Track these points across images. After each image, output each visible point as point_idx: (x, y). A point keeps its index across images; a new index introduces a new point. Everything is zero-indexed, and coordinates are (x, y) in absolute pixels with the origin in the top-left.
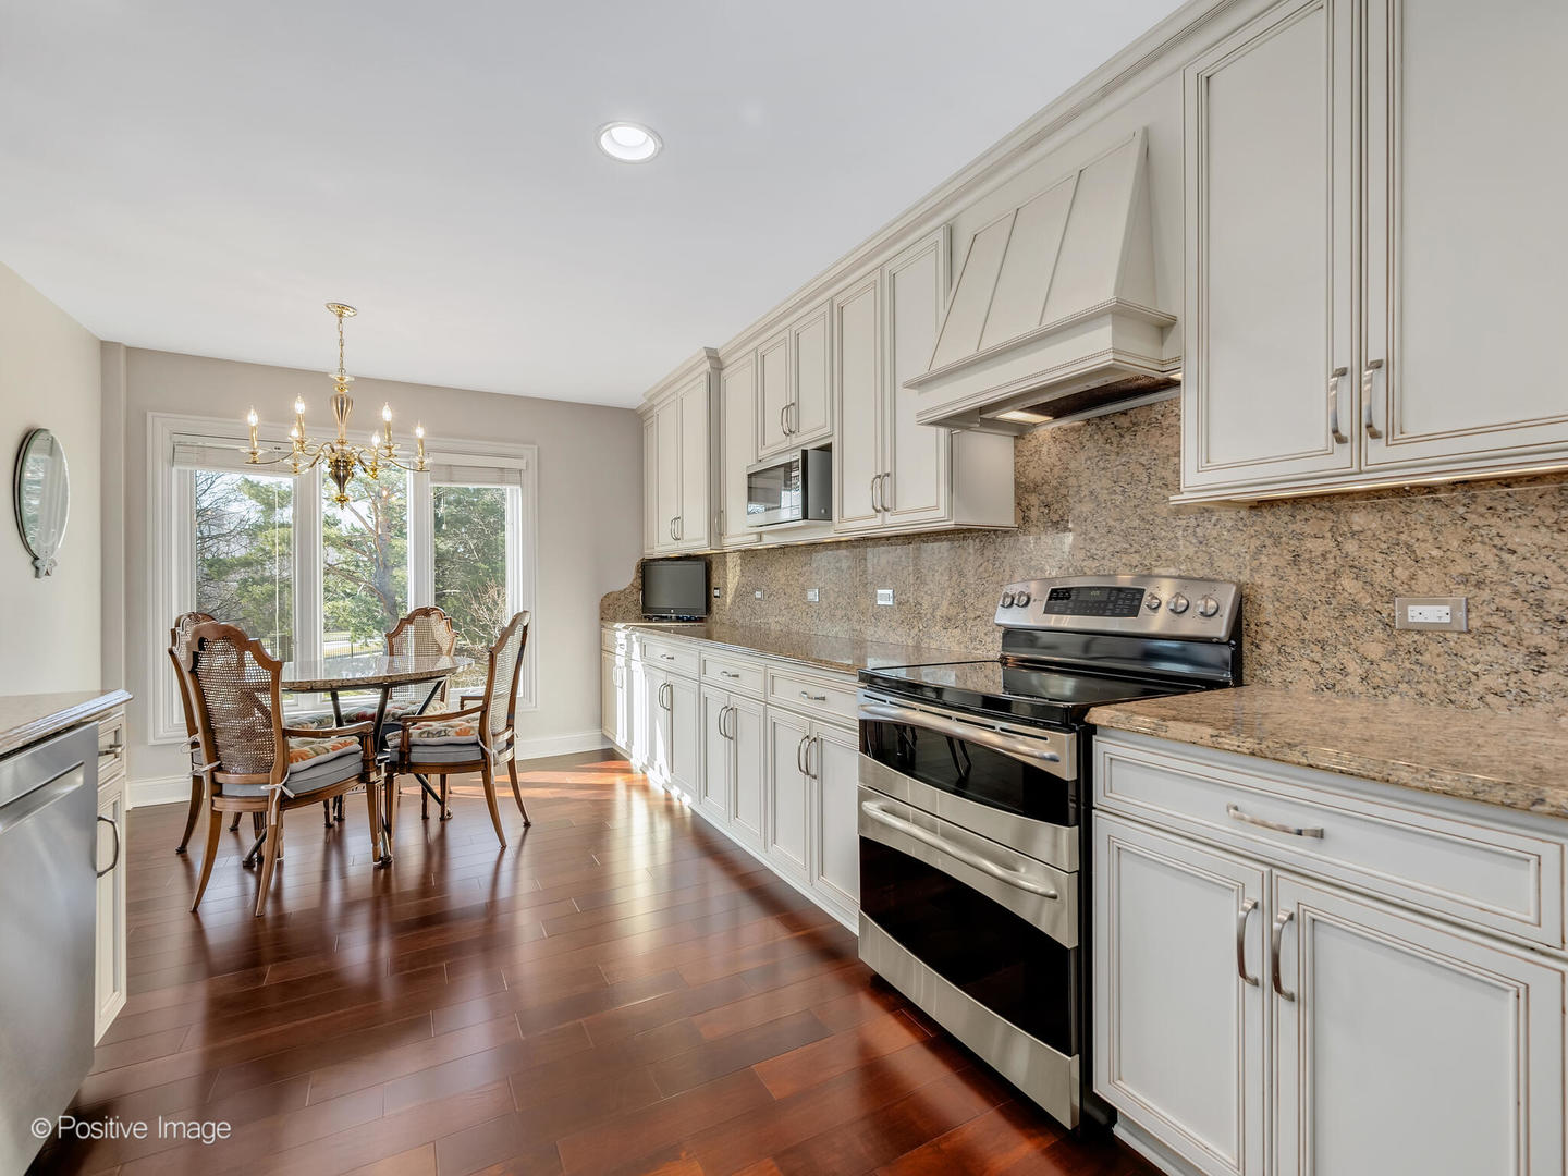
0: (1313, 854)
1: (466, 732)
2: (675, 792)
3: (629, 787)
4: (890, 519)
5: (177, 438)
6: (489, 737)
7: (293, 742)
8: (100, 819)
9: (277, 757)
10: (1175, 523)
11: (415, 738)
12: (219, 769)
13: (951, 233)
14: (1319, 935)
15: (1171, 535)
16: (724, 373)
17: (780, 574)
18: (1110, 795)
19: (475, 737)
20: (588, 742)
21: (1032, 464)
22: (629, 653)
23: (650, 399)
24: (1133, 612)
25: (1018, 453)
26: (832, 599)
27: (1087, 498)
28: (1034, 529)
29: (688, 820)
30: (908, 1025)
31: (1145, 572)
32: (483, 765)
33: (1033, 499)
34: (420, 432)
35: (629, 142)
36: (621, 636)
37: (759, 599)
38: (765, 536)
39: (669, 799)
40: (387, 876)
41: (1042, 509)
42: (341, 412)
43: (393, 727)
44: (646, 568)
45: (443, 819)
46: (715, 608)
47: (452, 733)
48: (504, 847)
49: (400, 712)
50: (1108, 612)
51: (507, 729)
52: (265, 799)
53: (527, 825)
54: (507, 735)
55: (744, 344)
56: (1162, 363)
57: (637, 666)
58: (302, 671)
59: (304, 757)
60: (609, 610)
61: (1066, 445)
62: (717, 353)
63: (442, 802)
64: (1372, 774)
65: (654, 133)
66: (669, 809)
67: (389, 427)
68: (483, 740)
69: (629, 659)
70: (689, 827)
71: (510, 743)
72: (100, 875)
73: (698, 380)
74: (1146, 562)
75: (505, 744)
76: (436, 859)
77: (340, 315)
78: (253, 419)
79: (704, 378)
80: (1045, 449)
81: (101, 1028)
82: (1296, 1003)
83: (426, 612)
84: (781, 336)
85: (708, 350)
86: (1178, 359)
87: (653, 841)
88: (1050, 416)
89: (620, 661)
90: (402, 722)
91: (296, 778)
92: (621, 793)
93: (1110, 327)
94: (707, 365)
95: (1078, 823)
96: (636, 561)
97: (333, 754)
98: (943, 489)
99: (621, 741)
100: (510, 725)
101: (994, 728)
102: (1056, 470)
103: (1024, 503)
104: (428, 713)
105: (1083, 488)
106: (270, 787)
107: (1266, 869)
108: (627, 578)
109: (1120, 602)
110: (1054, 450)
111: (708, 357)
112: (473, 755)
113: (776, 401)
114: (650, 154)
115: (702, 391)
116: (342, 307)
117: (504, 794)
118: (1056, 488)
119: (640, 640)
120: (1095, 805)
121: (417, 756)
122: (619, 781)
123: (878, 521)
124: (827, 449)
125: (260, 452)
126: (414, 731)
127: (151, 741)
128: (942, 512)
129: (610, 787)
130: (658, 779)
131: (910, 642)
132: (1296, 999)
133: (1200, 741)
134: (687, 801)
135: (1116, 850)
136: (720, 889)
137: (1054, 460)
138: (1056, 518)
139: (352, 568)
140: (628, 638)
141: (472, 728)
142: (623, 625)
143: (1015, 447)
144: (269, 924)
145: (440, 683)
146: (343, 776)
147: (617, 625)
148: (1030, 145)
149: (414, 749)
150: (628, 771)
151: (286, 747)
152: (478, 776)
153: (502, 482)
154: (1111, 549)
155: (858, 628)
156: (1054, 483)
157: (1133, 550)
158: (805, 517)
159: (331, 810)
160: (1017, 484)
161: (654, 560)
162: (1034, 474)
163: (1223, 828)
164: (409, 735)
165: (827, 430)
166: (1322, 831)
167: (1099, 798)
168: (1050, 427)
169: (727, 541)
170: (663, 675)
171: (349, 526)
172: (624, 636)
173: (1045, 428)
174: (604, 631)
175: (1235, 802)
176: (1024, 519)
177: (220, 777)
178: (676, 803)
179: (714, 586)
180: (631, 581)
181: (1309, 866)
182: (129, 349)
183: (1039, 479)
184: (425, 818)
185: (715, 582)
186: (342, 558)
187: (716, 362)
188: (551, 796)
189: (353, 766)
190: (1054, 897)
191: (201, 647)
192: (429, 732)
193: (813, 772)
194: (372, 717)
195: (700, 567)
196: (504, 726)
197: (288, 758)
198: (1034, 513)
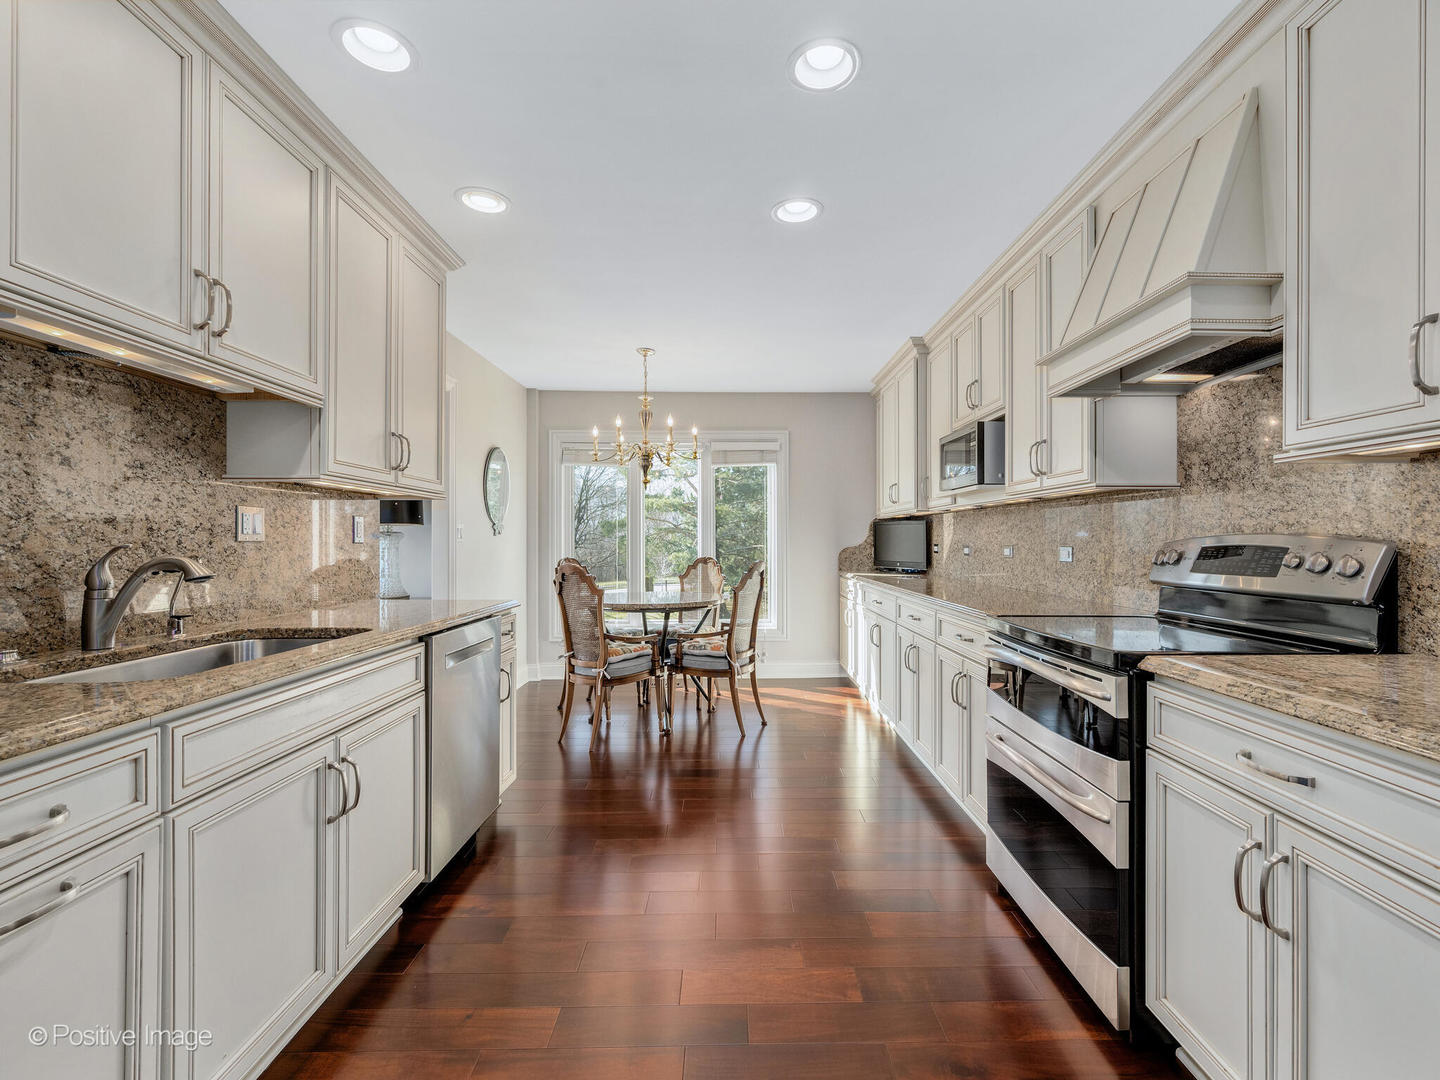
0: (1305, 802)
1: (717, 648)
2: (886, 718)
3: (855, 709)
4: (1048, 482)
5: (564, 445)
6: (734, 654)
7: (614, 645)
8: (502, 670)
9: (601, 652)
10: (1332, 479)
11: (685, 650)
12: (573, 656)
13: (1095, 213)
14: (1312, 881)
15: (1328, 491)
16: (930, 357)
17: (983, 532)
18: (1158, 736)
19: (723, 652)
20: (824, 669)
21: (1194, 423)
22: (855, 598)
23: (878, 383)
24: (1273, 572)
25: (1181, 412)
26: (1023, 555)
27: (1244, 456)
28: (1195, 488)
29: (894, 739)
30: (1015, 924)
31: (1302, 531)
32: (729, 673)
33: (1195, 458)
34: (695, 431)
35: (798, 211)
36: (850, 583)
37: (968, 555)
38: (959, 500)
39: (882, 722)
40: (669, 742)
41: (1203, 467)
42: (645, 422)
43: (672, 641)
44: (879, 528)
45: (709, 711)
46: (934, 563)
47: (709, 647)
48: (743, 736)
49: (683, 631)
50: (1250, 572)
51: (749, 649)
52: (595, 678)
53: (764, 724)
54: (750, 653)
55: (942, 331)
56: (1270, 322)
57: (860, 608)
58: (632, 599)
59: (617, 653)
60: (846, 562)
61: (1225, 402)
62: (923, 341)
63: (708, 699)
64: (1343, 727)
65: (812, 200)
66: (882, 730)
67: (671, 430)
68: (730, 655)
69: (855, 605)
70: (894, 747)
71: (752, 659)
72: (502, 701)
73: (909, 365)
74: (1303, 521)
75: (748, 660)
76: (706, 735)
77: (645, 356)
78: (595, 432)
79: (912, 363)
80: (1205, 407)
81: (503, 788)
82: (1291, 943)
83: (705, 561)
84: (969, 321)
85: (913, 339)
86: (1281, 318)
87: (869, 751)
88: (1211, 374)
89: (850, 604)
90: (679, 638)
91: (611, 667)
92: (850, 712)
93: (1190, 299)
94: (914, 352)
95: (1131, 759)
96: (870, 521)
97: (634, 654)
98: (1087, 454)
99: (850, 672)
100: (752, 646)
101: (1065, 668)
102: (1215, 428)
103: (1186, 462)
104: (699, 632)
105: (1241, 445)
106: (598, 670)
107: (1268, 812)
108: (861, 536)
109: (1263, 561)
110: (1214, 407)
111: (915, 345)
112: (722, 665)
113: (965, 380)
114: (813, 216)
115: (910, 376)
116: (646, 350)
117: (745, 698)
118: (1216, 446)
119: (862, 586)
120: (1148, 745)
121: (687, 662)
122: (849, 702)
123: (1036, 485)
124: (1001, 419)
125: (599, 454)
126: (686, 644)
127: (551, 640)
128: (1085, 476)
129: (842, 707)
130: (875, 707)
131: (1087, 598)
132: (1291, 938)
133: (1218, 690)
134: (893, 725)
135: (1162, 787)
136: (909, 797)
137: (1214, 417)
138: (1215, 476)
139: (691, 528)
140: (855, 585)
141: (723, 646)
142: (852, 575)
143: (1178, 406)
144: (602, 756)
145: (709, 611)
146: (639, 669)
147: (849, 575)
148: (1153, 124)
149: (685, 657)
150: (856, 696)
151: (606, 647)
152: (726, 680)
153: (762, 461)
154: (1268, 507)
155: (1044, 583)
156: (1213, 441)
157: (1289, 508)
158: (981, 481)
159: (641, 695)
160: (1180, 444)
161: (886, 520)
162: (1195, 432)
163: (1239, 772)
164: (682, 647)
165: (999, 404)
166: (1313, 780)
167: (1151, 740)
168: (1210, 385)
169: (932, 504)
170: (874, 616)
171: (689, 496)
172: (852, 583)
173: (1205, 386)
174: (841, 579)
175: (1249, 748)
176: (1186, 478)
177: (573, 661)
178: (887, 726)
179: (934, 542)
180: (865, 538)
181: (1302, 813)
182: (540, 392)
183: (1199, 437)
184: (699, 709)
185: (935, 540)
186: (684, 519)
187: (922, 347)
188: (787, 706)
189: (645, 663)
190: (1108, 823)
191: (563, 580)
192: (694, 646)
193: (964, 705)
194: (659, 633)
195: (921, 526)
196: (747, 647)
197: (607, 654)
198: (1195, 472)
